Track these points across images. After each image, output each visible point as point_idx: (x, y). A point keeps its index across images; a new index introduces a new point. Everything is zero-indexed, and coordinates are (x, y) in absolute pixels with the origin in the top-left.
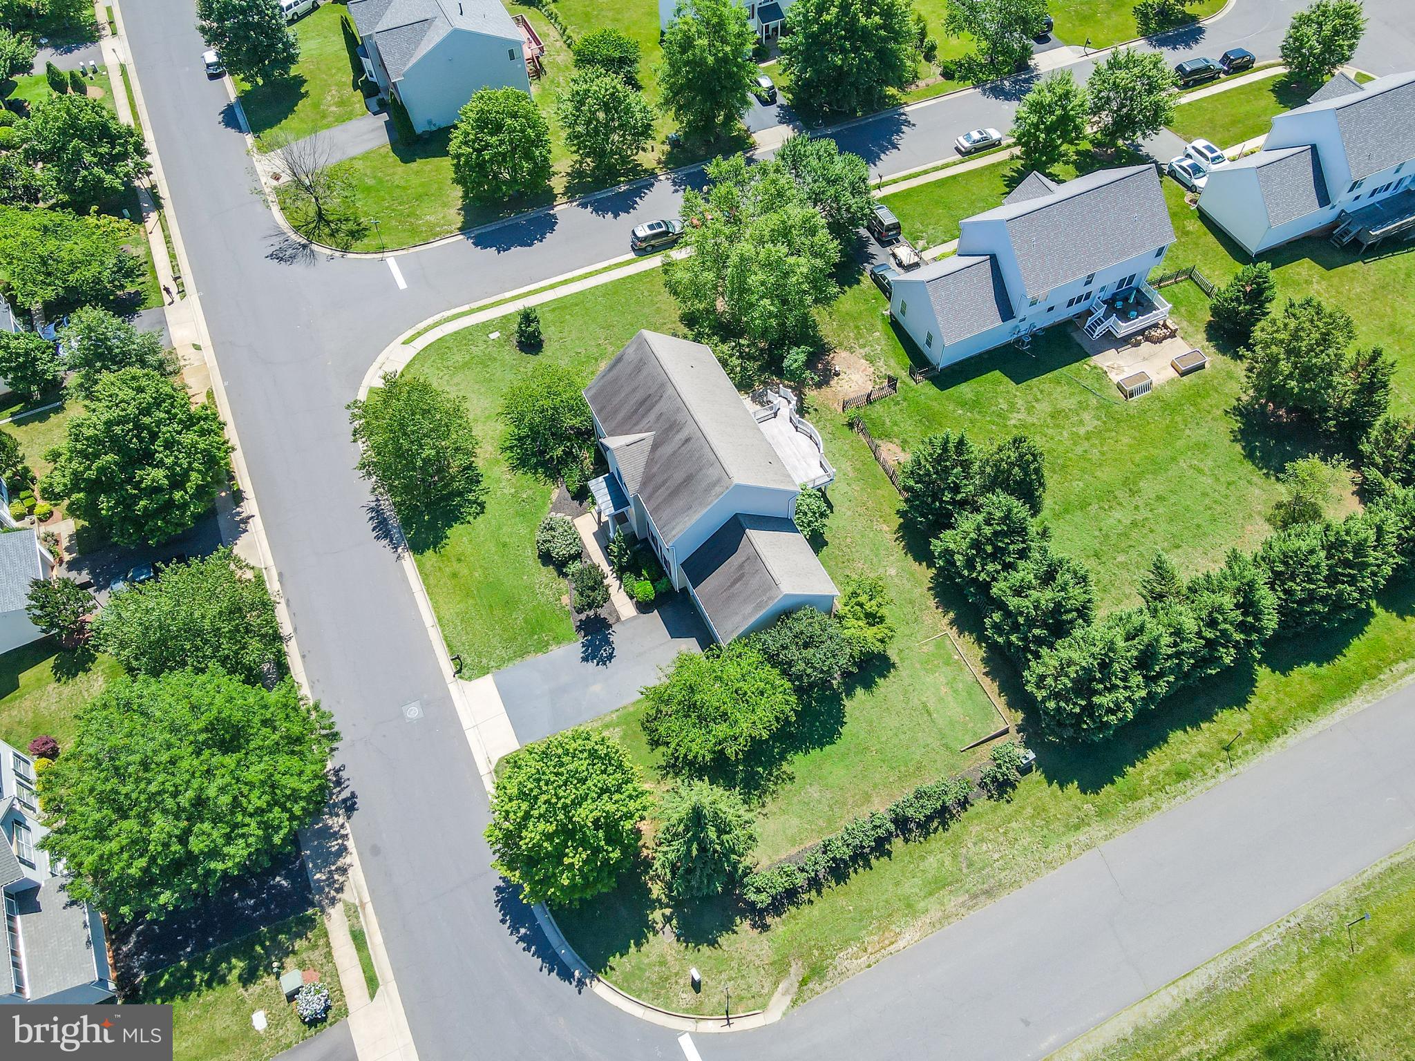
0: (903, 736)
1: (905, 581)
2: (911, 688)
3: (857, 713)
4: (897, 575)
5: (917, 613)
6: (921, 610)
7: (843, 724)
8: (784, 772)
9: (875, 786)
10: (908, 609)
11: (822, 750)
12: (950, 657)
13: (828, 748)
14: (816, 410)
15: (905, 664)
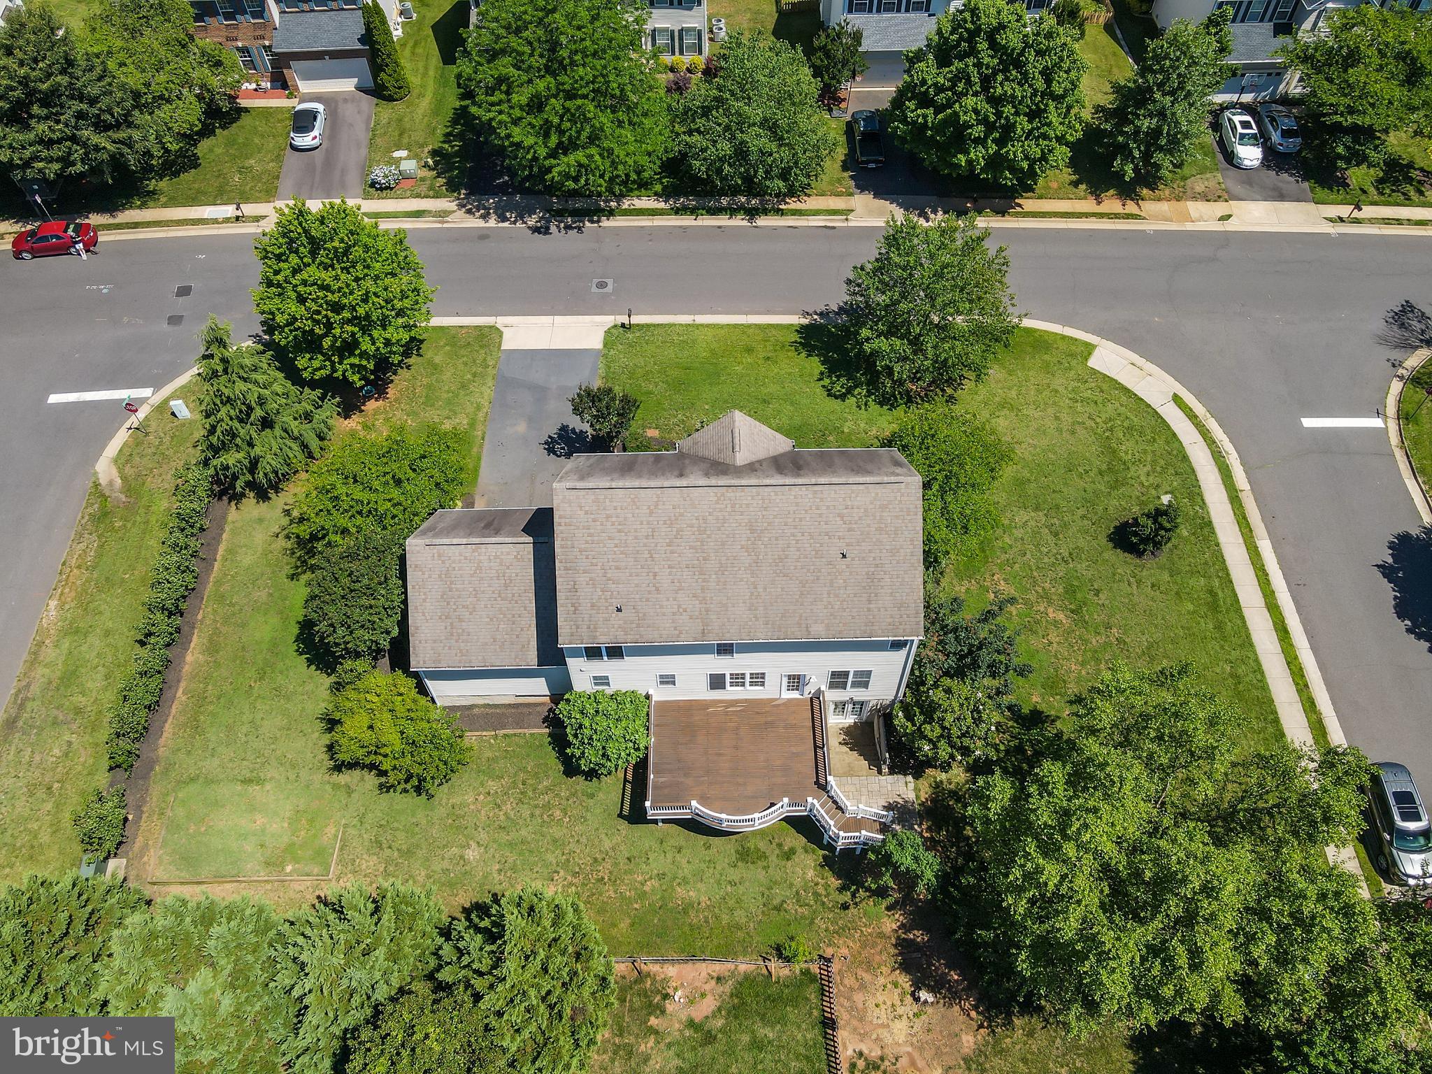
0: (244, 729)
1: (446, 864)
2: (292, 777)
3: (309, 687)
4: (462, 857)
5: (388, 852)
6: (388, 862)
7: (310, 662)
8: (304, 572)
9: (217, 664)
10: (401, 841)
11: (299, 623)
12: (296, 860)
13: (295, 630)
14: (845, 907)
15: (328, 787)
